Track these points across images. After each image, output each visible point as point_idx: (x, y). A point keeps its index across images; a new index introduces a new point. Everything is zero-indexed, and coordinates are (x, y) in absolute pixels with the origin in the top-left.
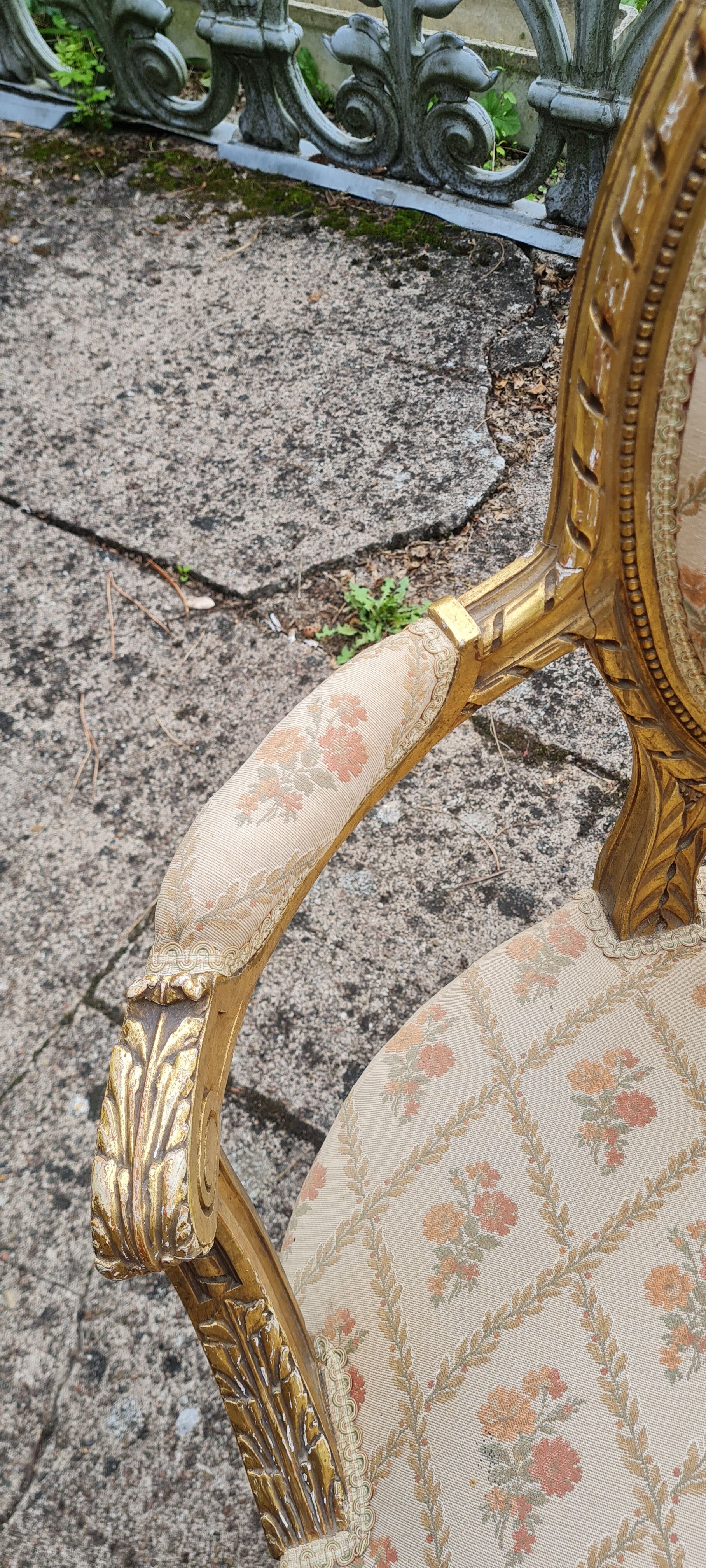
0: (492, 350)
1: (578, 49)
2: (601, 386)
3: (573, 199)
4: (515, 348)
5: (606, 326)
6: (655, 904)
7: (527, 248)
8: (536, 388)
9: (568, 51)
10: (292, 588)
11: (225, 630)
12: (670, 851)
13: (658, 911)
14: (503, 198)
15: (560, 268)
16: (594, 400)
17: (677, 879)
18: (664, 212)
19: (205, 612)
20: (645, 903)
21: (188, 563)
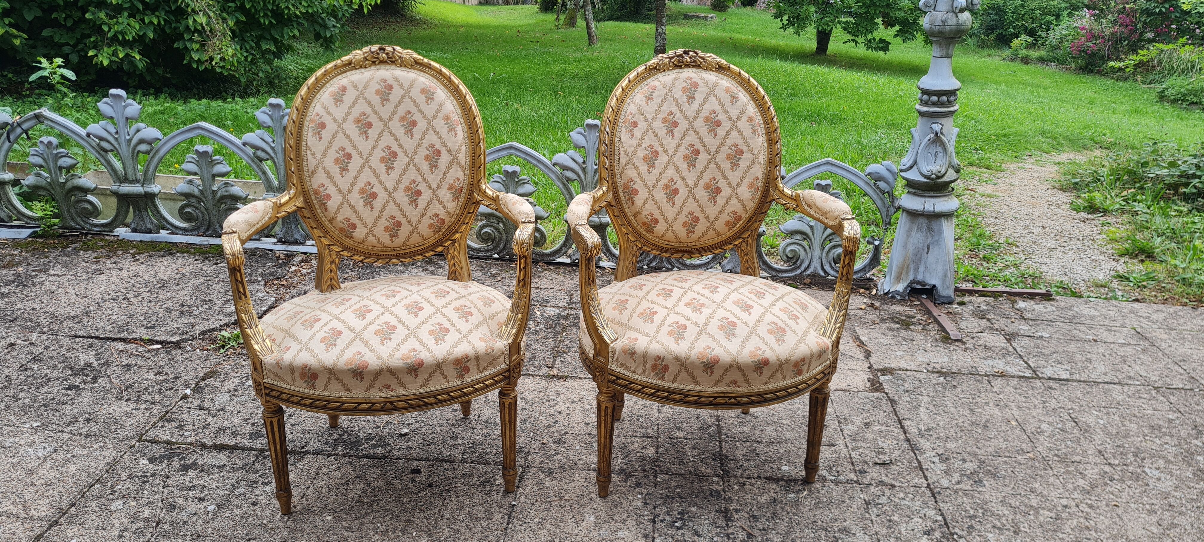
0: (262, 275)
1: (279, 182)
3: (287, 232)
4: (272, 274)
6: (329, 283)
7: (271, 251)
8: (285, 283)
9: (276, 183)
10: (194, 338)
11: (168, 353)
12: (329, 266)
13: (330, 284)
14: (257, 237)
15: (286, 255)
17: (333, 274)
18: (297, 129)
19: (158, 349)
20: (326, 282)
21: (146, 337)
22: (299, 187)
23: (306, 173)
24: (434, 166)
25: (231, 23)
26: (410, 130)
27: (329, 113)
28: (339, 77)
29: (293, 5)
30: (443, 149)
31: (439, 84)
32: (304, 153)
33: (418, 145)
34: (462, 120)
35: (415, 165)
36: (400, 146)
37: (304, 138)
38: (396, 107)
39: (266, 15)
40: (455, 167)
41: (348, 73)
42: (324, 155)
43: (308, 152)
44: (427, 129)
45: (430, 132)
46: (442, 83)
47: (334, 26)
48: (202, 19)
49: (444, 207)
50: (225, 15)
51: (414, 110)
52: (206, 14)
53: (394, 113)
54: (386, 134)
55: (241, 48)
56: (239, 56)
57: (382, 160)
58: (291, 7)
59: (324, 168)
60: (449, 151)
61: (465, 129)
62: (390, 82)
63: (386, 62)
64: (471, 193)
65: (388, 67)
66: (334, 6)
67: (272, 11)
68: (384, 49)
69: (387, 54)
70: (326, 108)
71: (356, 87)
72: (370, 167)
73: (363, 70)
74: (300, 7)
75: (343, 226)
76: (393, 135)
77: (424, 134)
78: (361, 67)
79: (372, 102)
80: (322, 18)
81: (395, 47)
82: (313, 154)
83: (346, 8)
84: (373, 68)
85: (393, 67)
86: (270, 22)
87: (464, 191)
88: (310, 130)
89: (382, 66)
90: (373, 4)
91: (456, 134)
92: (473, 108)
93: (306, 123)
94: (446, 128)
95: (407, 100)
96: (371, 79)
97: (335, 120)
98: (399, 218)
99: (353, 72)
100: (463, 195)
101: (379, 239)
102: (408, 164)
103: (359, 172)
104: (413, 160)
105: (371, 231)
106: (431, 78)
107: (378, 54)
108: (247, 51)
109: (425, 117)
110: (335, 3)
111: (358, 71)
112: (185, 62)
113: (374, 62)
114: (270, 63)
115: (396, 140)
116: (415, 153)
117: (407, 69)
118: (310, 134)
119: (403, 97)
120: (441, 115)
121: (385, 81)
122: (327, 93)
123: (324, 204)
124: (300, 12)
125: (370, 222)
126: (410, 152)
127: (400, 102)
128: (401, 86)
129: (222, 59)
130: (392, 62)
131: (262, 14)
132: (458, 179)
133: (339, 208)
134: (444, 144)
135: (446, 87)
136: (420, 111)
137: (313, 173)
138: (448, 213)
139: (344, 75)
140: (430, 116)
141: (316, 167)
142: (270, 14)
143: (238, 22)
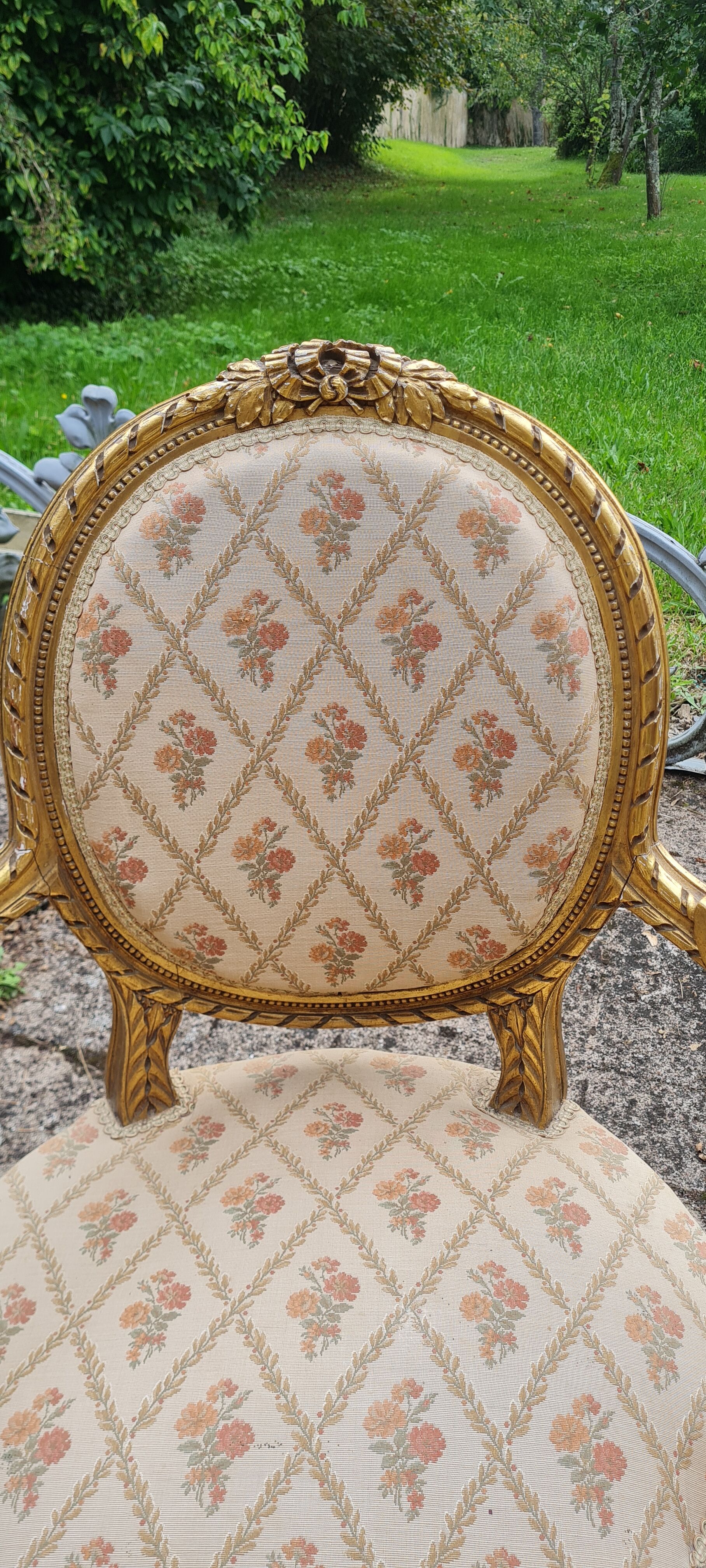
2: (18, 741)
5: (13, 710)
6: (142, 1094)
12: (142, 1048)
13: (146, 1098)
16: (16, 750)
17: (154, 1070)
18: (33, 651)
20: (135, 1093)
22: (46, 834)
23: (67, 790)
24: (487, 785)
25: (84, 188)
26: (415, 660)
27: (140, 598)
28: (182, 461)
29: (184, 155)
30: (522, 734)
31: (525, 491)
32: (58, 727)
33: (438, 714)
34: (597, 629)
35: (422, 776)
36: (376, 708)
37: (60, 678)
38: (371, 575)
39: (139, 173)
40: (560, 796)
41: (213, 447)
42: (123, 741)
43: (73, 726)
44: (473, 661)
45: (484, 670)
46: (537, 488)
47: (250, 192)
48: (27, 183)
49: (509, 913)
50: (74, 173)
51: (431, 589)
52: (34, 172)
53: (361, 596)
54: (332, 665)
55: (100, 233)
56: (96, 247)
57: (315, 750)
58: (179, 157)
59: (123, 783)
60: (545, 742)
61: (606, 662)
62: (356, 484)
63: (344, 403)
64: (602, 871)
65: (350, 422)
66: (251, 154)
67: (149, 165)
68: (341, 358)
69: (349, 375)
70: (130, 581)
71: (234, 502)
72: (274, 774)
73: (263, 434)
74: (194, 158)
75: (183, 945)
76: (354, 670)
77: (461, 677)
78: (257, 423)
79: (289, 557)
80: (231, 177)
81: (379, 349)
82: (88, 738)
83: (271, 158)
84: (298, 425)
85: (368, 423)
86: (147, 186)
87: (579, 860)
88: (78, 654)
89: (331, 419)
90: (315, 150)
91: (575, 685)
92: (644, 587)
93: (67, 628)
94: (541, 663)
95: (410, 553)
96: (288, 473)
97: (160, 622)
98: (359, 924)
99: (230, 441)
100: (573, 872)
101: (293, 979)
102: (399, 771)
103: (239, 791)
104: (416, 758)
105: (270, 956)
106: (498, 468)
107: (319, 375)
108: (109, 238)
109: (470, 619)
110: (253, 150)
111: (246, 438)
112: (14, 257)
113: (302, 405)
114: (147, 258)
115: (365, 687)
116: (425, 735)
117: (417, 435)
118: (78, 668)
119: (398, 541)
120: (526, 616)
121: (336, 480)
122: (136, 523)
123: (125, 889)
124: (195, 167)
125: (267, 935)
126: (409, 732)
127: (385, 560)
128: (393, 500)
129: (60, 257)
130: (363, 404)
131: (133, 172)
132: (565, 833)
133: (170, 900)
134: (529, 718)
135: (550, 503)
136: (454, 596)
137: (88, 795)
138: (518, 930)
139: (198, 453)
140: (486, 616)
141: (97, 780)
142: (146, 171)
143: (95, 186)
